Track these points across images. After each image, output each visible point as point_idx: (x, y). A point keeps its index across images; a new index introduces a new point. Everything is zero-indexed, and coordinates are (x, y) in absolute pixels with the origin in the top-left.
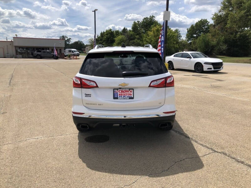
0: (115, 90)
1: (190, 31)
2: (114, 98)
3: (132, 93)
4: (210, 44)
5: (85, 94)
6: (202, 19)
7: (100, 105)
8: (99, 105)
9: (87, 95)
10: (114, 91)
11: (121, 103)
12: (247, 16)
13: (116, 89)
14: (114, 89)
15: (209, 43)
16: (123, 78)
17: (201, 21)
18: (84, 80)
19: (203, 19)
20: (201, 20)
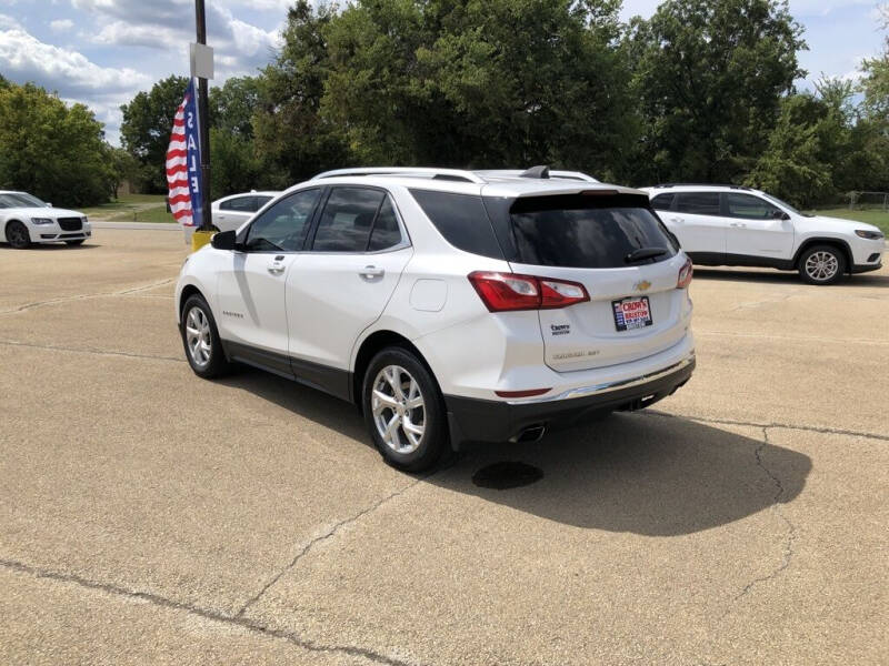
0: (616, 305)
1: (135, 114)
2: (620, 328)
3: (646, 309)
4: (242, 165)
5: (552, 327)
6: (173, 78)
7: (594, 353)
8: (590, 354)
9: (559, 330)
10: (614, 308)
11: (636, 339)
12: (374, 86)
13: (616, 302)
14: (613, 303)
15: (240, 162)
16: (635, 268)
17: (170, 81)
18: (546, 283)
19: (177, 77)
20: (169, 77)
